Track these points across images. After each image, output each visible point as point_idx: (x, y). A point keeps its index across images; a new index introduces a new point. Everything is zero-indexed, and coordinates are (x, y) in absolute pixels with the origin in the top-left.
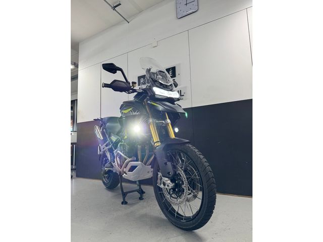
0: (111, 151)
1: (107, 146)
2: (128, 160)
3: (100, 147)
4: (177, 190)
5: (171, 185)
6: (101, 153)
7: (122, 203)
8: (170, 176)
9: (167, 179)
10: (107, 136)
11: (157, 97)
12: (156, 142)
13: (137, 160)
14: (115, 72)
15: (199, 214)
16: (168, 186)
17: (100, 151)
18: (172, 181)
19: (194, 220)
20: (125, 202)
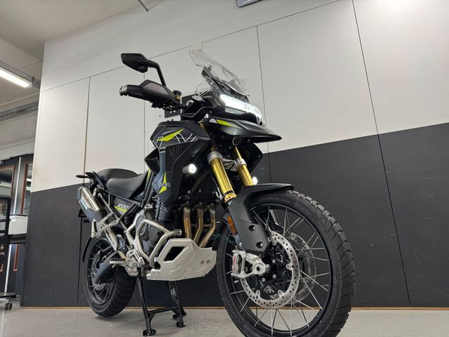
0: (117, 230)
1: (107, 222)
2: (168, 233)
3: (95, 223)
4: (274, 276)
5: (264, 268)
6: (99, 234)
7: (145, 333)
8: (263, 250)
9: (256, 256)
10: (108, 206)
11: (227, 111)
12: (228, 193)
13: (183, 236)
14: (144, 71)
15: (325, 317)
16: (258, 269)
17: (96, 231)
18: (266, 260)
19: (315, 330)
20: (152, 330)
